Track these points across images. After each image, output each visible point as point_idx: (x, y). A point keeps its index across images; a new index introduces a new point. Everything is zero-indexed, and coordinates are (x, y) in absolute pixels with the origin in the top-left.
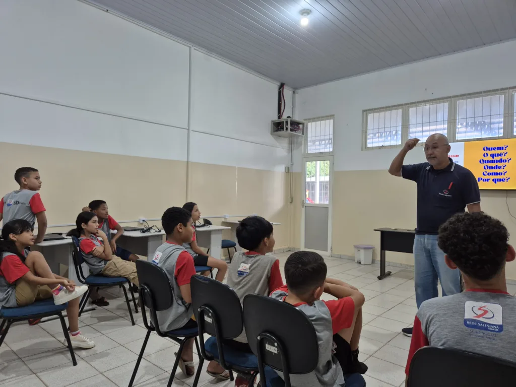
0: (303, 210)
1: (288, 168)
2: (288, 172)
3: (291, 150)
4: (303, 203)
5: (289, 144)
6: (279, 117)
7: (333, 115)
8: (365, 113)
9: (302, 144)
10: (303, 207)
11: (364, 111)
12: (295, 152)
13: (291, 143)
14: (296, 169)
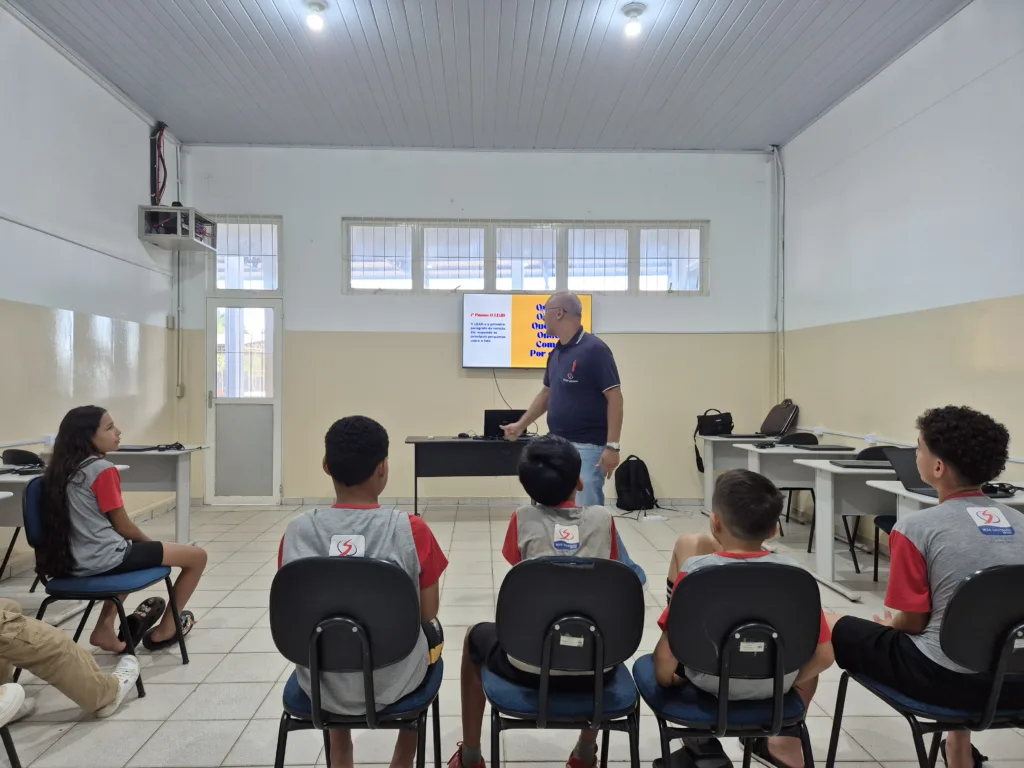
0: (211, 412)
1: (173, 318)
2: (173, 329)
3: (177, 279)
4: (211, 396)
5: (172, 264)
6: (155, 201)
7: (281, 217)
8: (344, 222)
9: (204, 268)
10: (210, 406)
11: (343, 219)
12: (188, 284)
13: (178, 262)
14: (189, 323)
